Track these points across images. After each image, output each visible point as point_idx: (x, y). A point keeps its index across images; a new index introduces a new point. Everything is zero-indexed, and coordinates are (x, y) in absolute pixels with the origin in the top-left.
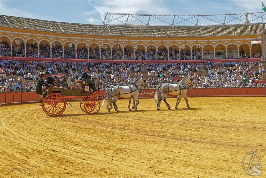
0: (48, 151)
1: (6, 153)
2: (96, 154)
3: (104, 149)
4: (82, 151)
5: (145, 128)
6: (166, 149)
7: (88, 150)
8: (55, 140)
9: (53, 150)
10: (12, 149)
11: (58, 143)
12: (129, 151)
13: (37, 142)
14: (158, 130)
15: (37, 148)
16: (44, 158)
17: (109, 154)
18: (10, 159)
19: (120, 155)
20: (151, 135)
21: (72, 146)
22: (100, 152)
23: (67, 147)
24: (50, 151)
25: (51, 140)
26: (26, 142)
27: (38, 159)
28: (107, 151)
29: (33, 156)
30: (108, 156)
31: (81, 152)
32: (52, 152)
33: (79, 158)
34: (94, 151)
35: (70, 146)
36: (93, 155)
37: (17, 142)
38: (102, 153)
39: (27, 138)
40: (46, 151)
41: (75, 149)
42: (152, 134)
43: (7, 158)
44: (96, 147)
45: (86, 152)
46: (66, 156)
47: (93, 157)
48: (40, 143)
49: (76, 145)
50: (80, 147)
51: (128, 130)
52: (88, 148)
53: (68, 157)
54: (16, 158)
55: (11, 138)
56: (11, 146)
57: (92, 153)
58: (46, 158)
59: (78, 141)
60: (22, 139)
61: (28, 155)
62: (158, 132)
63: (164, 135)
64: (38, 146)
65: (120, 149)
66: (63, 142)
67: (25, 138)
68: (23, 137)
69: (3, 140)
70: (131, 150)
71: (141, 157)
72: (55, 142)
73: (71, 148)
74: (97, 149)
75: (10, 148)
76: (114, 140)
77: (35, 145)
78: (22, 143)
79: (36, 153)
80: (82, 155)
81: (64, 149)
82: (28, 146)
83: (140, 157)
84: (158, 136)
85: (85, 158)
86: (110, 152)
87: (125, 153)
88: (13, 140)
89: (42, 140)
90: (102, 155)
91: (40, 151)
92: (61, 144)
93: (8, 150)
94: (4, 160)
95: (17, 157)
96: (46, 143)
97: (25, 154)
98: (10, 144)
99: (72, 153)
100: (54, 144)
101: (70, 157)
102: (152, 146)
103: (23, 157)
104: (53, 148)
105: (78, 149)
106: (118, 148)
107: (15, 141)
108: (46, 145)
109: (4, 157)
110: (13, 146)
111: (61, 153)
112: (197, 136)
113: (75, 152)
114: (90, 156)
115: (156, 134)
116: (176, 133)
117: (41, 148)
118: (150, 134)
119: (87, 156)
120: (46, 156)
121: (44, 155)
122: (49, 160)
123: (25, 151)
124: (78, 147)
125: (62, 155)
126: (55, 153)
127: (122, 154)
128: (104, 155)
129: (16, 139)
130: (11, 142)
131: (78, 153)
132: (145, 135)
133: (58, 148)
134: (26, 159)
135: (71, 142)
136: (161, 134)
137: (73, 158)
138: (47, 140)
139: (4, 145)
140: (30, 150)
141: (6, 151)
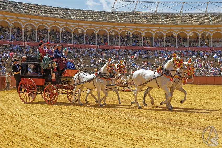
0: (67, 137)
1: (26, 137)
2: (115, 141)
3: (124, 136)
4: (101, 137)
5: (160, 116)
6: (187, 138)
7: (107, 137)
8: (72, 125)
9: (72, 135)
10: (31, 132)
11: (75, 129)
12: (149, 140)
13: (54, 126)
14: (174, 118)
15: (56, 133)
16: (64, 143)
17: (130, 142)
18: (32, 143)
19: (141, 143)
20: (168, 124)
21: (90, 132)
22: (119, 139)
23: (86, 133)
24: (69, 136)
25: (69, 125)
26: (44, 126)
27: (59, 144)
28: (126, 138)
29: (53, 141)
30: (128, 143)
31: (101, 139)
32: (71, 138)
33: (100, 144)
34: (113, 137)
35: (88, 132)
36: (114, 142)
37: (35, 125)
38: (121, 140)
39: (45, 122)
40: (66, 136)
41: (94, 135)
42: (169, 122)
43: (29, 141)
44: (114, 134)
45: (105, 138)
46: (86, 142)
47: (114, 145)
48: (58, 127)
49: (94, 131)
50: (98, 133)
51: (143, 117)
52: (107, 134)
53: (88, 143)
54: (38, 143)
55: (29, 122)
56: (30, 129)
57: (112, 140)
58: (67, 144)
59: (95, 127)
60: (40, 123)
61: (48, 139)
62: (175, 120)
63: (181, 123)
64: (57, 130)
65: (140, 137)
66: (81, 127)
67: (43, 122)
68: (40, 121)
69: (22, 123)
70: (151, 138)
71: (163, 146)
72: (72, 127)
73: (90, 134)
74: (116, 136)
75: (30, 131)
76: (131, 127)
77: (53, 129)
78: (40, 127)
79: (56, 138)
80: (102, 142)
81: (83, 135)
82: (47, 130)
83: (161, 146)
84: (175, 124)
85: (106, 145)
86: (130, 140)
87: (145, 141)
88: (31, 124)
89: (59, 124)
90: (123, 142)
91: (59, 136)
92: (78, 129)
93: (27, 133)
94: (26, 144)
95: (37, 141)
96: (64, 128)
97: (45, 138)
98: (29, 128)
99: (91, 139)
100: (72, 129)
101: (90, 143)
102: (172, 135)
103: (44, 142)
104: (72, 133)
105: (97, 136)
106: (138, 136)
107: (33, 125)
108: (64, 130)
109: (25, 140)
110: (32, 130)
111: (81, 139)
112: (217, 127)
113: (94, 138)
114: (110, 144)
115: (173, 122)
116: (193, 122)
117: (59, 132)
118: (167, 122)
119: (107, 143)
120: (66, 141)
121: (64, 140)
122: (70, 145)
123: (45, 135)
124: (96, 133)
125: (82, 141)
126: (75, 139)
127: (143, 142)
128: (124, 143)
129: (34, 123)
130: (29, 125)
131: (98, 140)
132: (162, 123)
133: (77, 134)
134: (47, 143)
135: (89, 128)
136: (178, 123)
137: (94, 144)
138: (64, 125)
139: (24, 129)
140: (50, 135)
141: (26, 134)
